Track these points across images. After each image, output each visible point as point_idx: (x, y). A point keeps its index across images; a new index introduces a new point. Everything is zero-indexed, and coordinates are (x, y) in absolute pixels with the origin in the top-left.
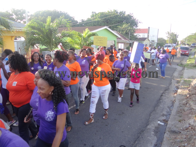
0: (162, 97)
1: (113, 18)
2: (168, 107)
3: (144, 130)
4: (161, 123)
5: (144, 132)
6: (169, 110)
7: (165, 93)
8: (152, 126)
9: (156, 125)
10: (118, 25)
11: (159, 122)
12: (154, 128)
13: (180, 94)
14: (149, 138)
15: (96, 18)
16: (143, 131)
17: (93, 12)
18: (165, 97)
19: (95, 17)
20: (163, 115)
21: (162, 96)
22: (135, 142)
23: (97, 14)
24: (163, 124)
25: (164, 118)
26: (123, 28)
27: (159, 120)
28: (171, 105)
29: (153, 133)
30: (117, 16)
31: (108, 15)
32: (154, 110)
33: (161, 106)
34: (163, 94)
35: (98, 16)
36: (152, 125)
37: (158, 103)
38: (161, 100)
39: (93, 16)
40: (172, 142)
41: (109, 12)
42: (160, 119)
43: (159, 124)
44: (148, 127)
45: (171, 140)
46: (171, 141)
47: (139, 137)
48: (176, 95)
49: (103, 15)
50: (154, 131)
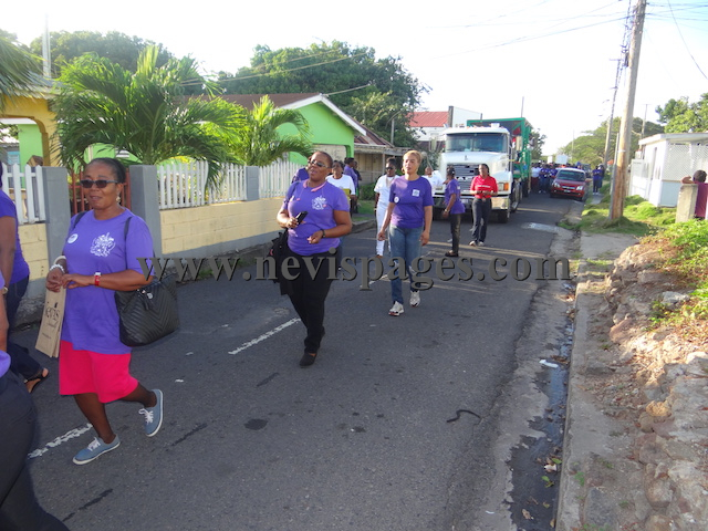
0: (535, 304)
1: (332, 71)
2: (559, 328)
3: (509, 380)
4: (549, 365)
5: (510, 383)
6: (562, 335)
7: (539, 296)
8: (527, 371)
9: (539, 369)
10: (350, 95)
11: (543, 362)
12: (534, 376)
13: (585, 294)
14: (526, 395)
15: (272, 67)
16: (505, 381)
17: (259, 48)
18: (542, 306)
19: (267, 66)
20: (550, 347)
21: (533, 301)
22: (493, 405)
23: (276, 54)
24: (555, 366)
25: (555, 353)
26: (371, 107)
27: (542, 358)
28: (565, 323)
29: (534, 385)
30: (346, 63)
31: (314, 60)
32: (522, 334)
33: (537, 325)
34: (536, 298)
35: (279, 59)
36: (527, 368)
37: (527, 318)
38: (534, 313)
39: (258, 61)
40: (597, 394)
41: (317, 49)
42: (544, 355)
43: (544, 367)
44: (518, 372)
45: (592, 389)
46: (594, 392)
47: (499, 394)
48: (571, 299)
49: (294, 58)
50: (536, 382)
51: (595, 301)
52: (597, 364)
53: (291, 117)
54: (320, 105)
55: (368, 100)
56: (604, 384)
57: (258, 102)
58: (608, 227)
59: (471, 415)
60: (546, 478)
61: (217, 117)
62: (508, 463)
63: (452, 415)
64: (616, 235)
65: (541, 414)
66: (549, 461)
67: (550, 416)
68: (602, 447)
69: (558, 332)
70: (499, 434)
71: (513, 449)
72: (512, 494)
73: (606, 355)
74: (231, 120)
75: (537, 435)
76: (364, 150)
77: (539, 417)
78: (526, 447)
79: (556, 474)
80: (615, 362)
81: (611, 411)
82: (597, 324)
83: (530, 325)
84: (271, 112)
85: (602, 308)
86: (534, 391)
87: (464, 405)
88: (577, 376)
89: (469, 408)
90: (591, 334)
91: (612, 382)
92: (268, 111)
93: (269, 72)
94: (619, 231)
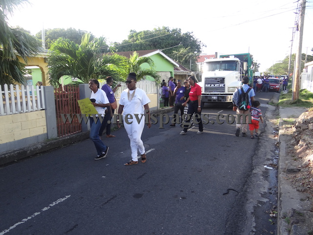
0: (260, 140)
1: (164, 39)
2: (272, 151)
3: (250, 175)
4: (268, 168)
6: (273, 154)
7: (262, 136)
8: (258, 171)
9: (264, 170)
10: (171, 49)
11: (265, 166)
12: (261, 173)
13: (283, 135)
14: (258, 182)
15: (137, 39)
16: (248, 176)
17: (131, 31)
18: (264, 141)
19: (135, 39)
20: (268, 160)
22: (244, 187)
23: (139, 33)
24: (271, 168)
25: (270, 162)
26: (181, 54)
28: (275, 149)
29: (262, 177)
30: (169, 36)
31: (155, 35)
32: (255, 154)
33: (261, 150)
35: (141, 36)
36: (258, 169)
37: (257, 147)
38: (260, 144)
39: (132, 37)
40: (293, 181)
41: (156, 31)
42: (266, 163)
43: (266, 169)
44: (254, 171)
46: (291, 180)
47: (247, 181)
48: (276, 138)
49: (147, 35)
50: (263, 176)
51: (288, 138)
52: (292, 167)
53: (146, 60)
54: (159, 54)
55: (180, 52)
56: (295, 177)
57: (132, 54)
58: (292, 104)
59: (234, 191)
60: (270, 220)
61: (115, 62)
62: (252, 213)
63: (225, 192)
64: (296, 107)
65: (266, 190)
66: (272, 213)
67: (270, 191)
68: (297, 206)
69: (271, 153)
70: (247, 200)
71: (254, 207)
72: (255, 227)
73: (296, 163)
74: (121, 63)
75: (265, 200)
76: (178, 73)
77: (265, 192)
78: (260, 206)
79: (275, 218)
80: (300, 166)
81: (300, 189)
82: (290, 149)
83: (258, 150)
84: (138, 58)
85: (292, 141)
86: (262, 180)
87: (230, 187)
88: (282, 173)
89: (233, 188)
90: (287, 153)
91: (299, 175)
92: (136, 58)
93: (136, 41)
94: (297, 106)
